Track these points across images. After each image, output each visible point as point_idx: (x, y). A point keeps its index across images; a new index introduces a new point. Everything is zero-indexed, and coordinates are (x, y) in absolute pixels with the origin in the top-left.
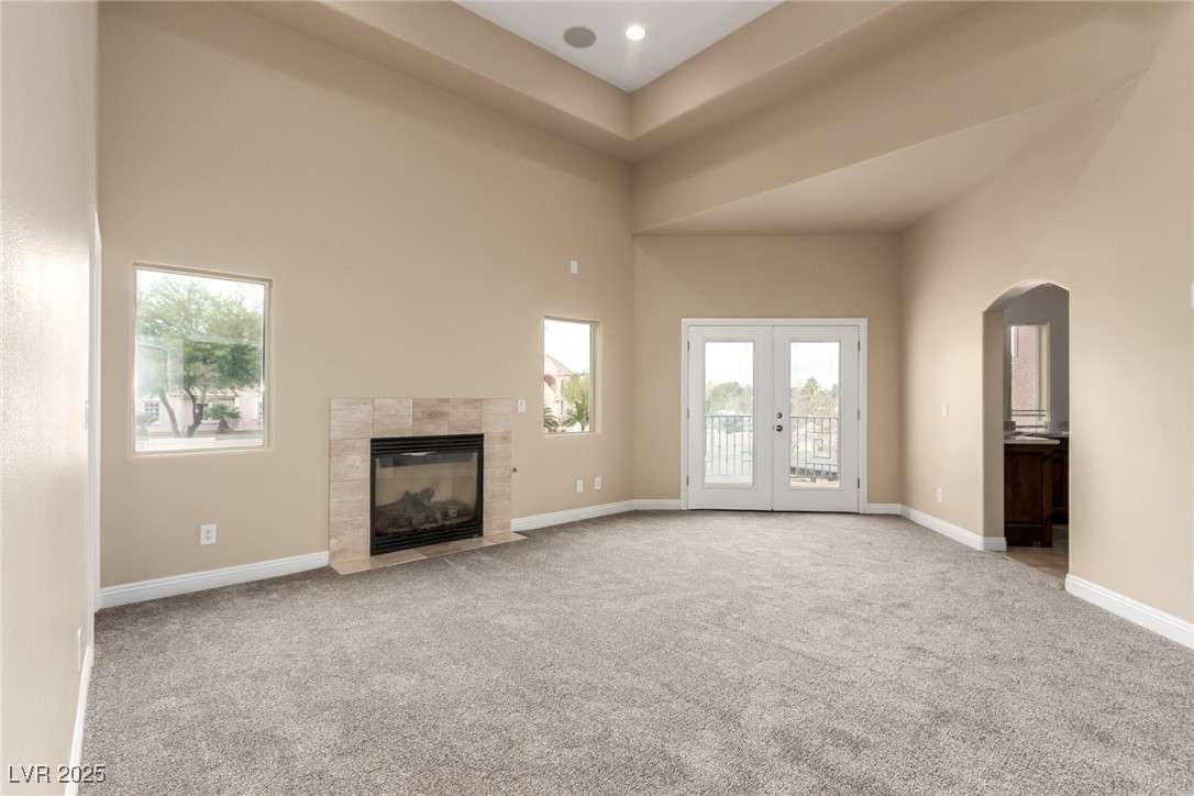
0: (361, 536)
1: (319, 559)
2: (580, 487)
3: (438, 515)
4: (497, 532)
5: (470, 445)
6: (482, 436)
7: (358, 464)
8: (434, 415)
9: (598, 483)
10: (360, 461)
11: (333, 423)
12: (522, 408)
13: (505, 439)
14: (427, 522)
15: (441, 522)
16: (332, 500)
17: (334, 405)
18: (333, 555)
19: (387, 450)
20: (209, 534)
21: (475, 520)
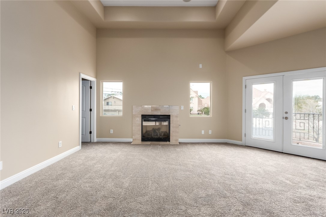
0: (139, 137)
1: (130, 140)
2: (203, 132)
3: (159, 135)
4: (174, 141)
5: (167, 118)
6: (170, 115)
7: (139, 120)
8: (156, 109)
9: (210, 132)
10: (139, 119)
11: (133, 111)
12: (182, 108)
13: (177, 117)
14: (156, 136)
15: (159, 136)
16: (133, 128)
17: (133, 107)
18: (133, 140)
19: (145, 118)
20: (112, 131)
21: (168, 137)
